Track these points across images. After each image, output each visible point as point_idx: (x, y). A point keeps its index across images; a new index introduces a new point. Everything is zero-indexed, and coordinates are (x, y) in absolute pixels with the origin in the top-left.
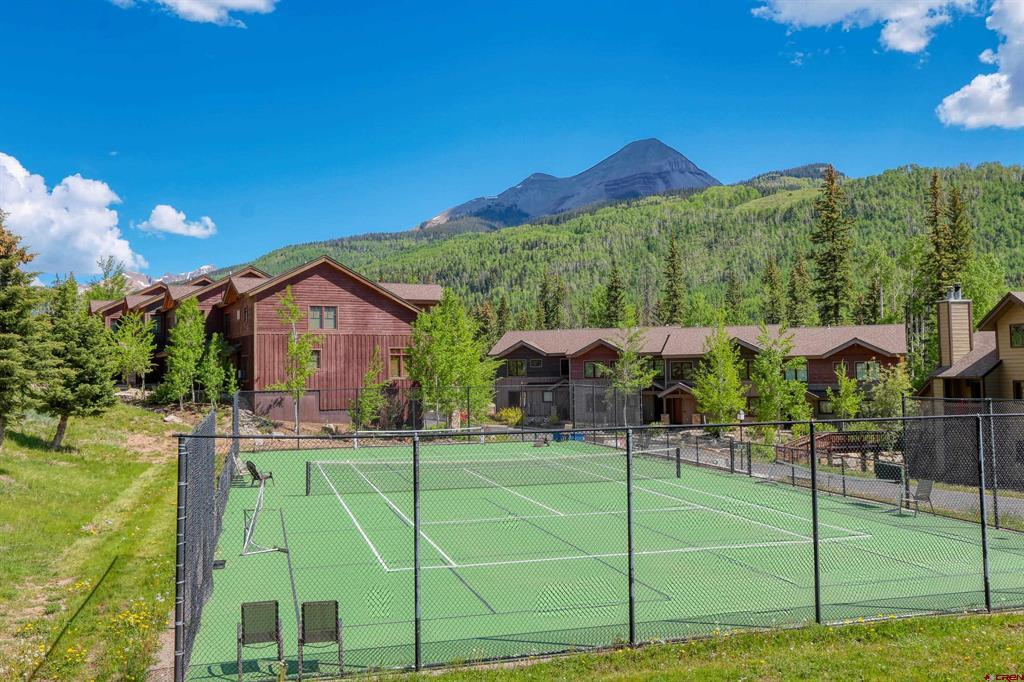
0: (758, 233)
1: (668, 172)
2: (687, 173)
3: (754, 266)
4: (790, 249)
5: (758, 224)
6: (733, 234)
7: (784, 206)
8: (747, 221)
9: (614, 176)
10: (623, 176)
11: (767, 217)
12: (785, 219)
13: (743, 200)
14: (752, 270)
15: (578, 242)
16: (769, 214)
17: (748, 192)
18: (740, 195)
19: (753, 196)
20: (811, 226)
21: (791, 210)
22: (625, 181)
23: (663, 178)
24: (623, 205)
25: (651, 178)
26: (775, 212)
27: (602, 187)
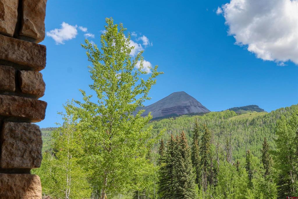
0: (239, 130)
1: (189, 106)
2: (197, 107)
3: (240, 144)
4: (256, 137)
5: (239, 126)
6: (228, 130)
7: (250, 119)
8: (234, 124)
9: (165, 107)
10: (169, 107)
11: (243, 123)
12: (251, 124)
13: (230, 116)
14: (239, 146)
15: (156, 132)
16: (244, 122)
17: (231, 113)
18: (228, 114)
19: (234, 115)
20: (263, 127)
21: (253, 120)
22: (171, 109)
23: (187, 109)
24: (172, 118)
25: (182, 108)
26: (246, 121)
27: (160, 111)
